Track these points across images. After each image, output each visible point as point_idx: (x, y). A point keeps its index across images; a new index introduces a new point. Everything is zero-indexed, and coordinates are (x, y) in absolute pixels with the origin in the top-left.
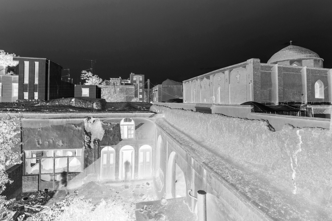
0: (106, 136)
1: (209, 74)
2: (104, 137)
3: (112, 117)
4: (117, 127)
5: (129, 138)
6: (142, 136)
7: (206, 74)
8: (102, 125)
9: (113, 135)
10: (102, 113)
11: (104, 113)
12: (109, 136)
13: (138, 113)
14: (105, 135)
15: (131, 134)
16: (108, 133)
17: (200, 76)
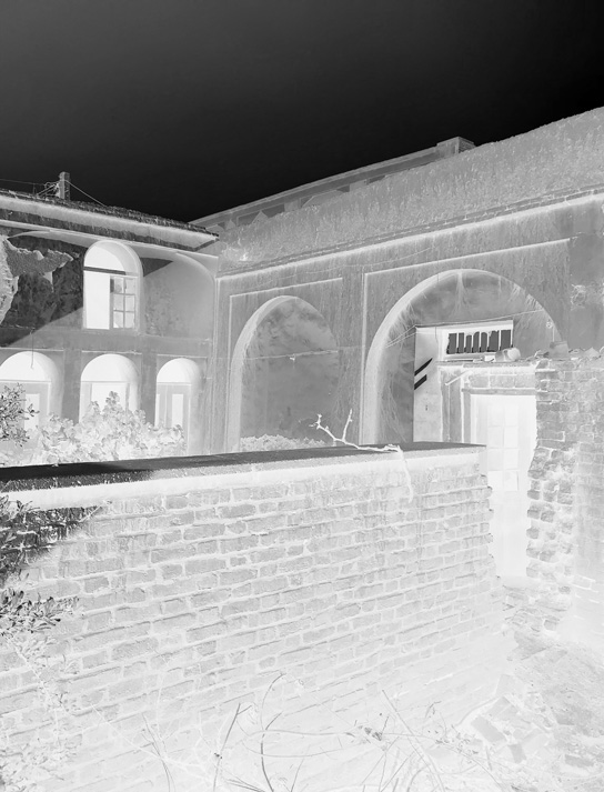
0: (26, 307)
1: (281, 200)
2: (14, 306)
3: (55, 223)
4: (73, 273)
5: (116, 326)
6: (170, 323)
7: (268, 199)
8: (8, 251)
9: (54, 306)
10: (13, 196)
11: (20, 197)
12: (38, 304)
13: (163, 225)
14: (19, 299)
15: (124, 312)
16: (35, 290)
17: (237, 209)
